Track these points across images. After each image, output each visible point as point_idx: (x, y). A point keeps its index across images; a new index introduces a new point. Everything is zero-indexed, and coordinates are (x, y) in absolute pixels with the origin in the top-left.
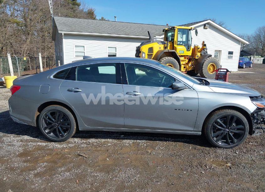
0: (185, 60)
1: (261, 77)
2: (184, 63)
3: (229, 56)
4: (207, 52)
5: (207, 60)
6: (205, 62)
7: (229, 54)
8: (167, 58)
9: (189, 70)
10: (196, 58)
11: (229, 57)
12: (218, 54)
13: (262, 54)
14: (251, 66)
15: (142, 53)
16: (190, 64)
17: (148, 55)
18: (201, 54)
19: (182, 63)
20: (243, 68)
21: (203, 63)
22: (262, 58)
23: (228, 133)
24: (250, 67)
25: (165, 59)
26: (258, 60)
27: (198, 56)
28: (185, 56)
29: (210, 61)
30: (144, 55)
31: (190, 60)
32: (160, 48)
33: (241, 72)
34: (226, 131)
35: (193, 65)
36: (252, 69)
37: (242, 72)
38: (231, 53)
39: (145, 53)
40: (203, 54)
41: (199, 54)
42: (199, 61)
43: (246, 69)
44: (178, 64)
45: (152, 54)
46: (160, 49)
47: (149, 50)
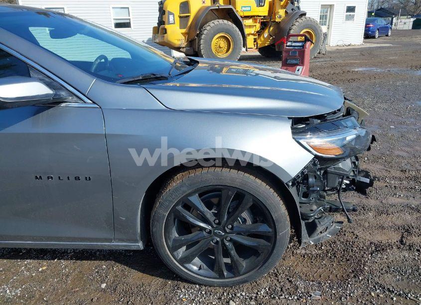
0: (255, 24)
1: (399, 52)
2: (252, 31)
3: (347, 16)
4: (298, 8)
5: (297, 24)
6: (294, 27)
7: (347, 12)
8: (216, 22)
9: (266, 45)
10: (277, 20)
11: (349, 18)
12: (327, 12)
13: (414, 12)
14: (390, 34)
15: (167, 13)
16: (266, 34)
17: (180, 17)
18: (286, 12)
19: (247, 31)
20: (374, 37)
21: (290, 30)
22: (412, 20)
23: (222, 241)
24: (387, 36)
25: (212, 25)
26: (405, 23)
27: (280, 17)
28: (254, 16)
29: (302, 25)
30: (171, 17)
31: (264, 25)
32: (204, 2)
33: (368, 45)
34: (216, 234)
35: (271, 36)
36: (390, 39)
37: (371, 44)
38: (351, 9)
39: (173, 14)
40: (289, 11)
41: (282, 12)
42: (282, 25)
43: (380, 40)
44: (240, 34)
45: (189, 16)
46: (204, 5)
47: (180, 7)
